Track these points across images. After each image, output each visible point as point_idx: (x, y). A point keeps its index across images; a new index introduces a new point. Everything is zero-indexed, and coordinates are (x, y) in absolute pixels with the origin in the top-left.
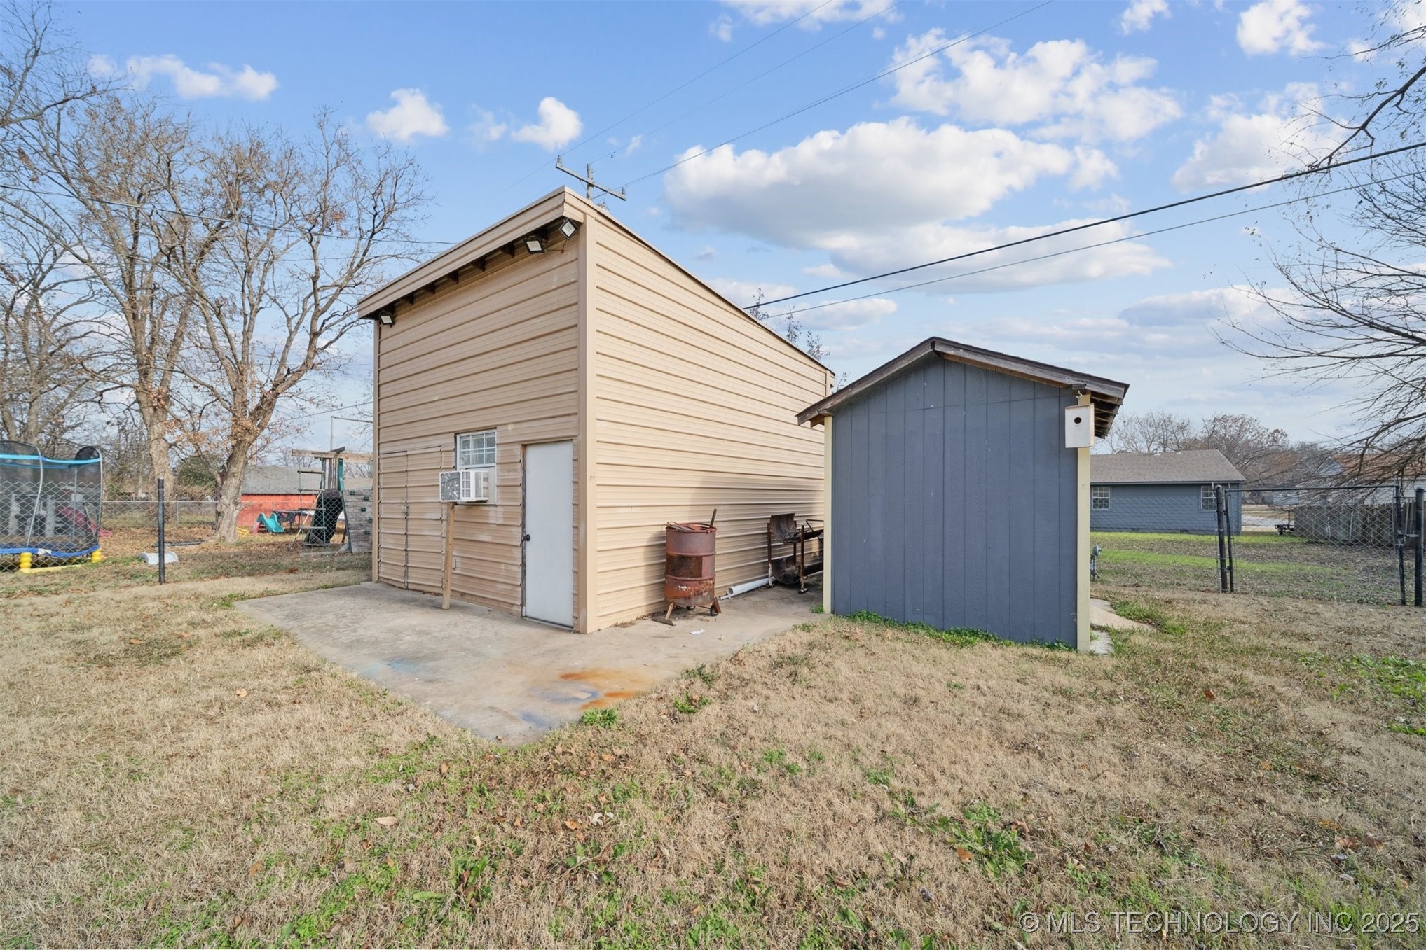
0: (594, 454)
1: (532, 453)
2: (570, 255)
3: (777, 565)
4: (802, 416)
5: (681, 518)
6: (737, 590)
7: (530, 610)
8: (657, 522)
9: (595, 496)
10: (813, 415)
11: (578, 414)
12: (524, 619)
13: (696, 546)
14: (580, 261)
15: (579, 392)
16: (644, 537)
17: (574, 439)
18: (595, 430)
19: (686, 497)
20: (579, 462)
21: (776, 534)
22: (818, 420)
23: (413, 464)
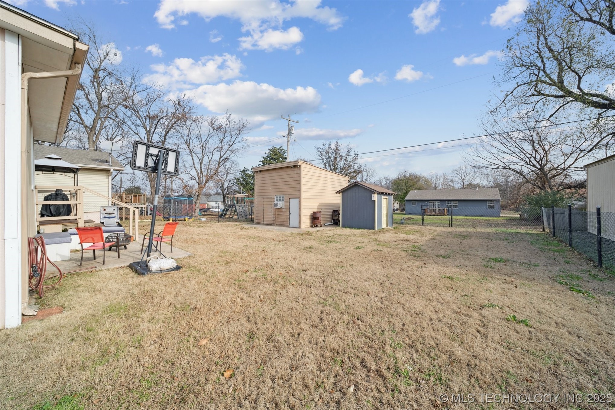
0: (302, 200)
1: (291, 200)
2: (298, 169)
3: (334, 220)
4: (337, 193)
5: (315, 211)
6: (326, 224)
7: (290, 226)
8: (312, 211)
9: (302, 207)
10: (338, 192)
11: (300, 194)
12: (290, 227)
13: (318, 215)
14: (300, 170)
15: (300, 191)
16: (309, 214)
17: (299, 198)
18: (303, 196)
19: (316, 207)
20: (300, 202)
21: (334, 214)
22: (339, 193)
23: (265, 200)
